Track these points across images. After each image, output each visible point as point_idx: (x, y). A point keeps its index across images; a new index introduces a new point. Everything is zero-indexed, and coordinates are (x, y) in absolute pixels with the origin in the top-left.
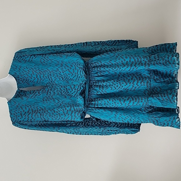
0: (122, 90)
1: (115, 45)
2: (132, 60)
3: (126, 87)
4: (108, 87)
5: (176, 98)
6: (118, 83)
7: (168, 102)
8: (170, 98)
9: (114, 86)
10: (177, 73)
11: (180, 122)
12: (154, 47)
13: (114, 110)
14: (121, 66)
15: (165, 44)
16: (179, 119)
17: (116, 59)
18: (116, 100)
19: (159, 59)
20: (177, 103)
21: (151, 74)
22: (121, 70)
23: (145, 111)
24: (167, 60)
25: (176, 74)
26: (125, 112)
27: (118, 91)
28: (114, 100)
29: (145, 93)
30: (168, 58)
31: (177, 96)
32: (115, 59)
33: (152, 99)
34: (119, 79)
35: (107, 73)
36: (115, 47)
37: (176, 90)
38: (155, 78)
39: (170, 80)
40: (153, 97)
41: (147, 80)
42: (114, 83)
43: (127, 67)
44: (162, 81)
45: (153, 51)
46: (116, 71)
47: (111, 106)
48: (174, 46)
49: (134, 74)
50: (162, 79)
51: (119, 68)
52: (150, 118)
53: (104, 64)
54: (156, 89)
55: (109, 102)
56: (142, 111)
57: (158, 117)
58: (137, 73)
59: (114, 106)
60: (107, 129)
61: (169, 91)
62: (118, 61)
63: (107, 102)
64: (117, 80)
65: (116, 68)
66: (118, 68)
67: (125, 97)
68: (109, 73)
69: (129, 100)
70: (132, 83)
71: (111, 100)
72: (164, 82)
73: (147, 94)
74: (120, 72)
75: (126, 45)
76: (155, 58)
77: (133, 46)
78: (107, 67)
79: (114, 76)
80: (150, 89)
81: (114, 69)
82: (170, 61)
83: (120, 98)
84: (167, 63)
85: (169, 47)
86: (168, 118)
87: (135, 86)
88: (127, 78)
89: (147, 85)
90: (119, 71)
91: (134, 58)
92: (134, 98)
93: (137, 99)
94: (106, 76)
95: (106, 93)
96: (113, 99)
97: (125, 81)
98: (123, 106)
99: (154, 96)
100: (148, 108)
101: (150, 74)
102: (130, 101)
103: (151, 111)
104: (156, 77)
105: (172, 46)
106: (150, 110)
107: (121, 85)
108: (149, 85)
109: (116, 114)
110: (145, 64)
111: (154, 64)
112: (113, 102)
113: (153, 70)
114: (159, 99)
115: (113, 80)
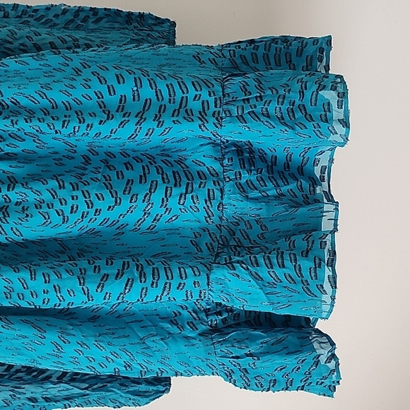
0: (98, 228)
1: (78, 28)
2: (147, 92)
3: (113, 215)
4: (33, 210)
5: (328, 272)
6: (79, 193)
7: (295, 291)
8: (306, 273)
9: (57, 206)
10: (331, 161)
11: (339, 376)
12: (243, 46)
13: (52, 320)
14: (93, 115)
15: (285, 39)
16: (337, 364)
17: (74, 83)
18: (65, 275)
19: (261, 97)
20: (333, 298)
21: (226, 162)
22: (92, 133)
23: (194, 327)
24: (297, 102)
25: (327, 165)
26: (103, 330)
27: (75, 231)
28: (53, 277)
29: (196, 245)
30: (302, 93)
31: (332, 263)
32: (68, 82)
33: (229, 276)
34: (84, 178)
35: (29, 145)
36: (78, 35)
37: (329, 237)
38: (243, 181)
39: (301, 189)
40: (230, 264)
41: (210, 185)
42: (61, 193)
43: (122, 124)
44: (272, 192)
45: (239, 61)
46: (72, 140)
47: (38, 303)
48: (321, 50)
49: (152, 159)
50: (270, 185)
51: (83, 126)
52: (213, 357)
53: (16, 103)
54: (242, 226)
55: (30, 283)
56: (182, 328)
57: (251, 355)
58: (165, 153)
59: (50, 305)
60: (29, 395)
61: (300, 241)
62: (79, 93)
63: (18, 286)
64: (74, 180)
65: (71, 126)
66: (77, 124)
67: (110, 261)
68: (42, 145)
69: (125, 278)
70: (141, 197)
71: (40, 278)
72: (280, 196)
73: (204, 247)
74: (90, 144)
75: (127, 31)
76: (245, 91)
77: (153, 38)
78: (30, 114)
79: (65, 161)
80: (219, 227)
81: (58, 125)
82: (309, 108)
83: (83, 263)
84: (298, 115)
85: (300, 52)
86: (290, 361)
87: (157, 209)
88: (120, 175)
89: (207, 209)
90: (87, 139)
91: (152, 84)
92: (148, 271)
93: (162, 273)
94: (27, 158)
95: (19, 239)
96: (51, 272)
97: (109, 187)
98: (94, 303)
99: (238, 262)
100: (207, 312)
101: (221, 160)
102: (129, 283)
103: (221, 325)
104: (245, 176)
105: (311, 50)
106: (215, 320)
107: (90, 205)
108: (214, 209)
109: (61, 343)
110: (203, 116)
111: (241, 118)
112: (49, 287)
113: (234, 144)
114: (257, 278)
115: (55, 177)
